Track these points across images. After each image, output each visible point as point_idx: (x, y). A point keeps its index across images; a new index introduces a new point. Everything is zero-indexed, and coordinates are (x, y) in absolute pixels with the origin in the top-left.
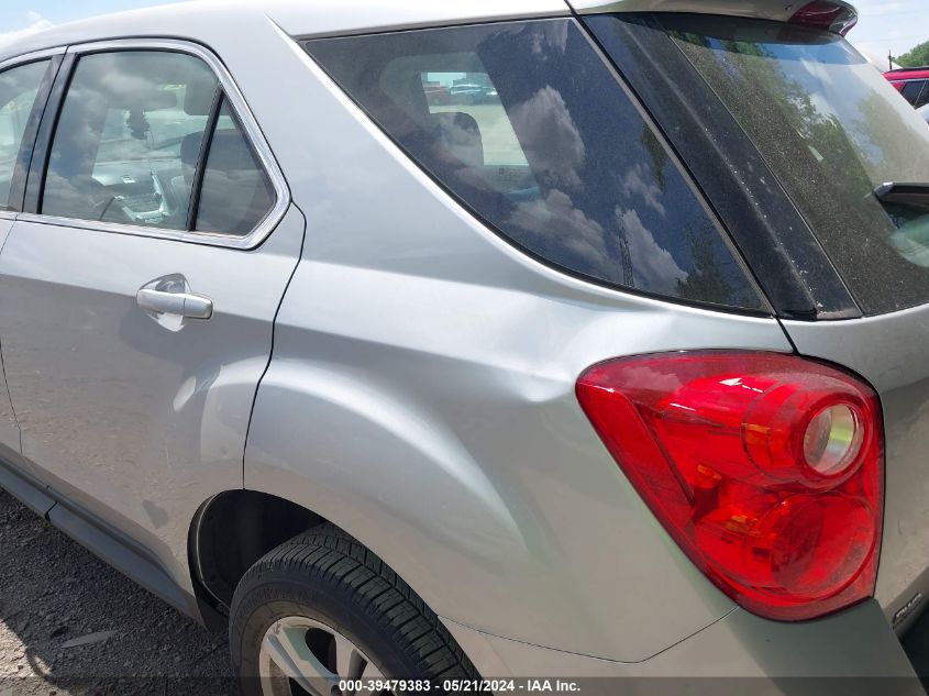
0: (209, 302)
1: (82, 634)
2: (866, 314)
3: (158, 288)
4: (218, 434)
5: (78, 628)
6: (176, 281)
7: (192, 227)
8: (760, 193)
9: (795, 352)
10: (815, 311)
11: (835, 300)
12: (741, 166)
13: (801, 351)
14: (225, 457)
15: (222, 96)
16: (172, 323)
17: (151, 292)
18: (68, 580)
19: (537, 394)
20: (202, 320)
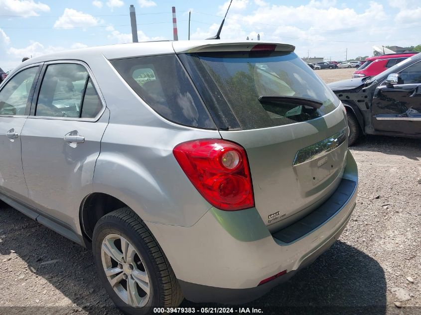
0: (83, 138)
1: (47, 260)
2: (243, 130)
3: (70, 135)
4: (86, 176)
5: (46, 259)
6: (75, 132)
7: (80, 117)
8: (217, 100)
9: (222, 139)
10: (228, 128)
11: (234, 126)
12: (213, 93)
13: (223, 138)
14: (88, 183)
15: (89, 77)
16: (74, 145)
17: (68, 136)
18: (43, 245)
19: (164, 154)
20: (82, 143)
